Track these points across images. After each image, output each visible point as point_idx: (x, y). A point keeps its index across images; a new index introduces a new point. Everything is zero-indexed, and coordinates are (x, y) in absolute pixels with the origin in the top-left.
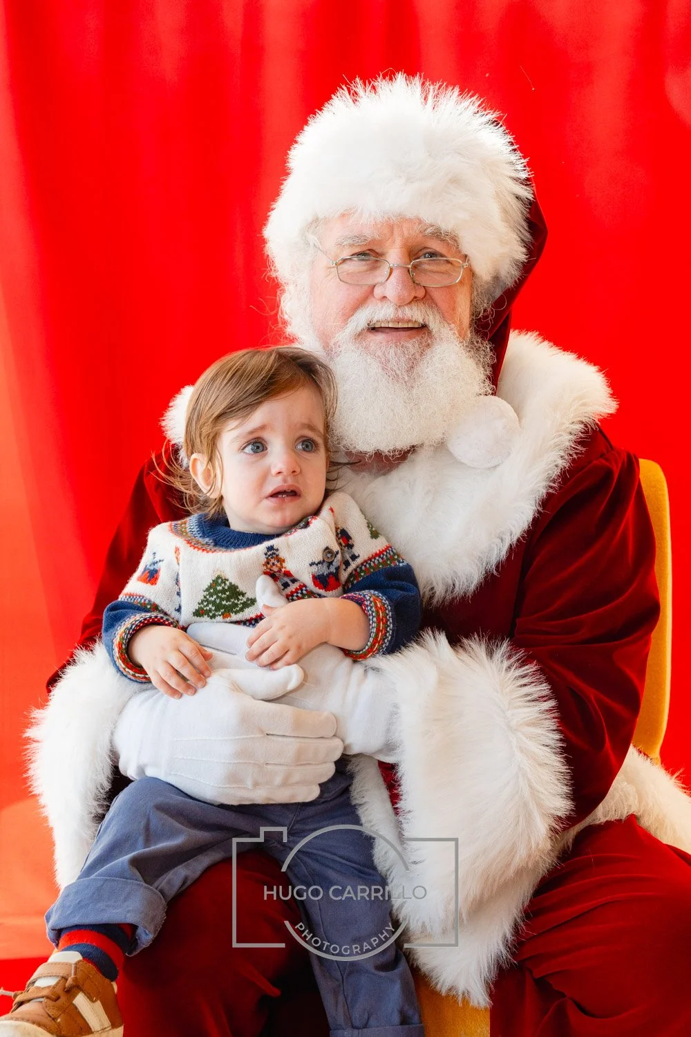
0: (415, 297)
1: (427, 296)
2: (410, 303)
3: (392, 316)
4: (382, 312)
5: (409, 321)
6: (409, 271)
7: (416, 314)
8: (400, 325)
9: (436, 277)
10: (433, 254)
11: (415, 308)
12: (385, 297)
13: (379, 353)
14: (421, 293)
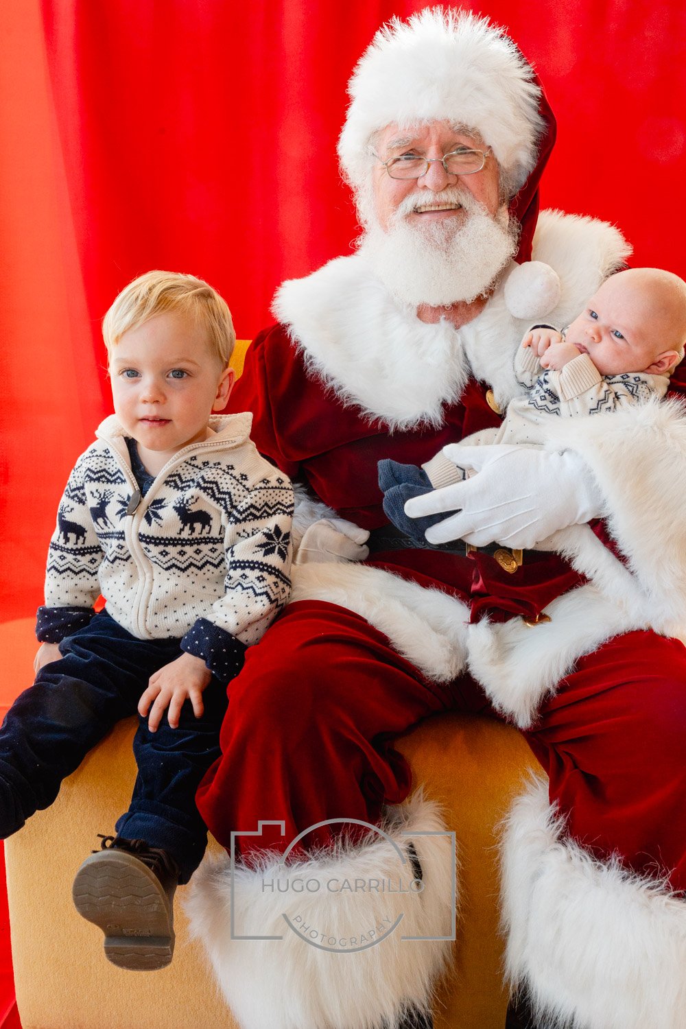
0: (448, 185)
1: (460, 182)
2: (445, 189)
3: (432, 200)
4: (423, 198)
5: (446, 204)
6: (442, 164)
7: (451, 197)
8: (440, 208)
9: (466, 166)
10: (464, 150)
11: (449, 192)
12: (425, 186)
13: (424, 229)
14: (452, 180)
